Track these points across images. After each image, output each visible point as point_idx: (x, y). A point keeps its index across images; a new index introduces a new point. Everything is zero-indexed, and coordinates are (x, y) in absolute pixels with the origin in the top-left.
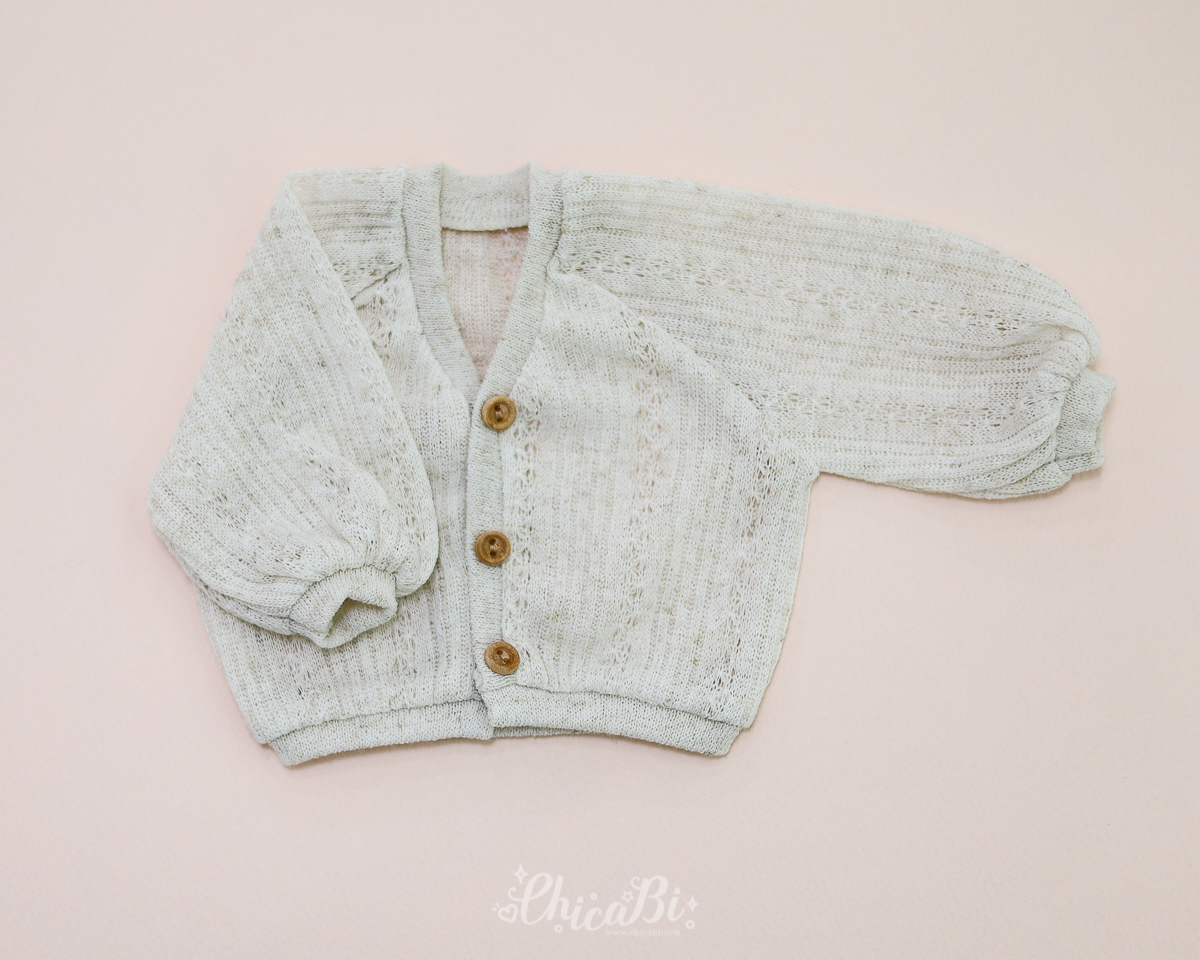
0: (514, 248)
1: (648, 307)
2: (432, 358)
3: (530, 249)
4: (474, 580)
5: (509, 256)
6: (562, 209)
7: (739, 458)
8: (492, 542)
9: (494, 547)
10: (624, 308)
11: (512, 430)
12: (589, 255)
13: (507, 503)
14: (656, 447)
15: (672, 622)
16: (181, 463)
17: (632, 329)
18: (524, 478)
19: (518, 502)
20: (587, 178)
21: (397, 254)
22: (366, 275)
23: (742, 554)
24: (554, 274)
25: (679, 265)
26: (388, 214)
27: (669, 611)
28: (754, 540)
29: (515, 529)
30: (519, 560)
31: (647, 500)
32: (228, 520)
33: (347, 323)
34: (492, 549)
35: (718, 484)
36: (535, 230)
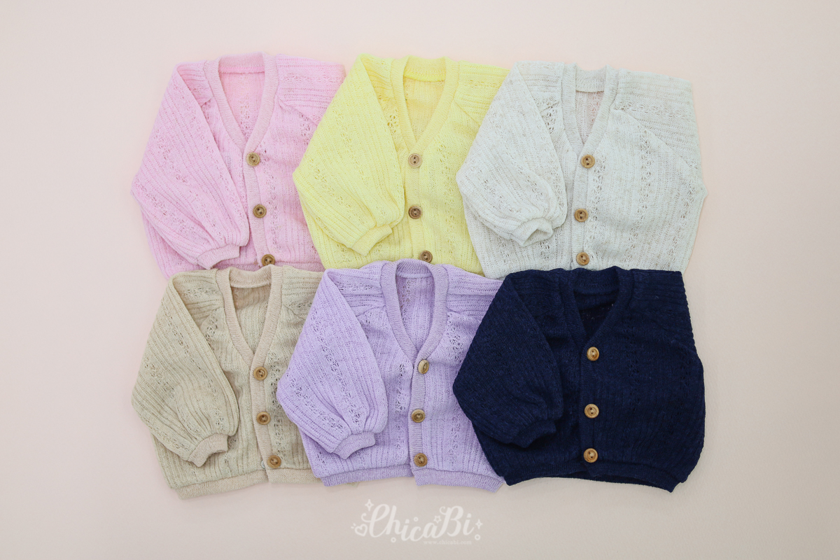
0: (597, 100)
1: (649, 125)
2: (567, 139)
3: (604, 99)
4: (574, 227)
5: (596, 103)
6: (618, 84)
7: (682, 186)
8: (581, 213)
9: (581, 215)
10: (639, 124)
11: (593, 169)
12: (627, 103)
13: (588, 198)
14: (649, 181)
15: (650, 248)
16: (472, 168)
17: (642, 134)
18: (596, 189)
19: (593, 199)
20: (629, 73)
21: (558, 98)
22: (545, 104)
23: (680, 224)
24: (612, 110)
25: (662, 109)
26: (556, 82)
27: (649, 244)
28: (685, 219)
29: (590, 208)
30: (592, 220)
31: (645, 203)
32: (489, 191)
33: (537, 119)
34: (581, 216)
35: (673, 196)
36: (607, 92)
